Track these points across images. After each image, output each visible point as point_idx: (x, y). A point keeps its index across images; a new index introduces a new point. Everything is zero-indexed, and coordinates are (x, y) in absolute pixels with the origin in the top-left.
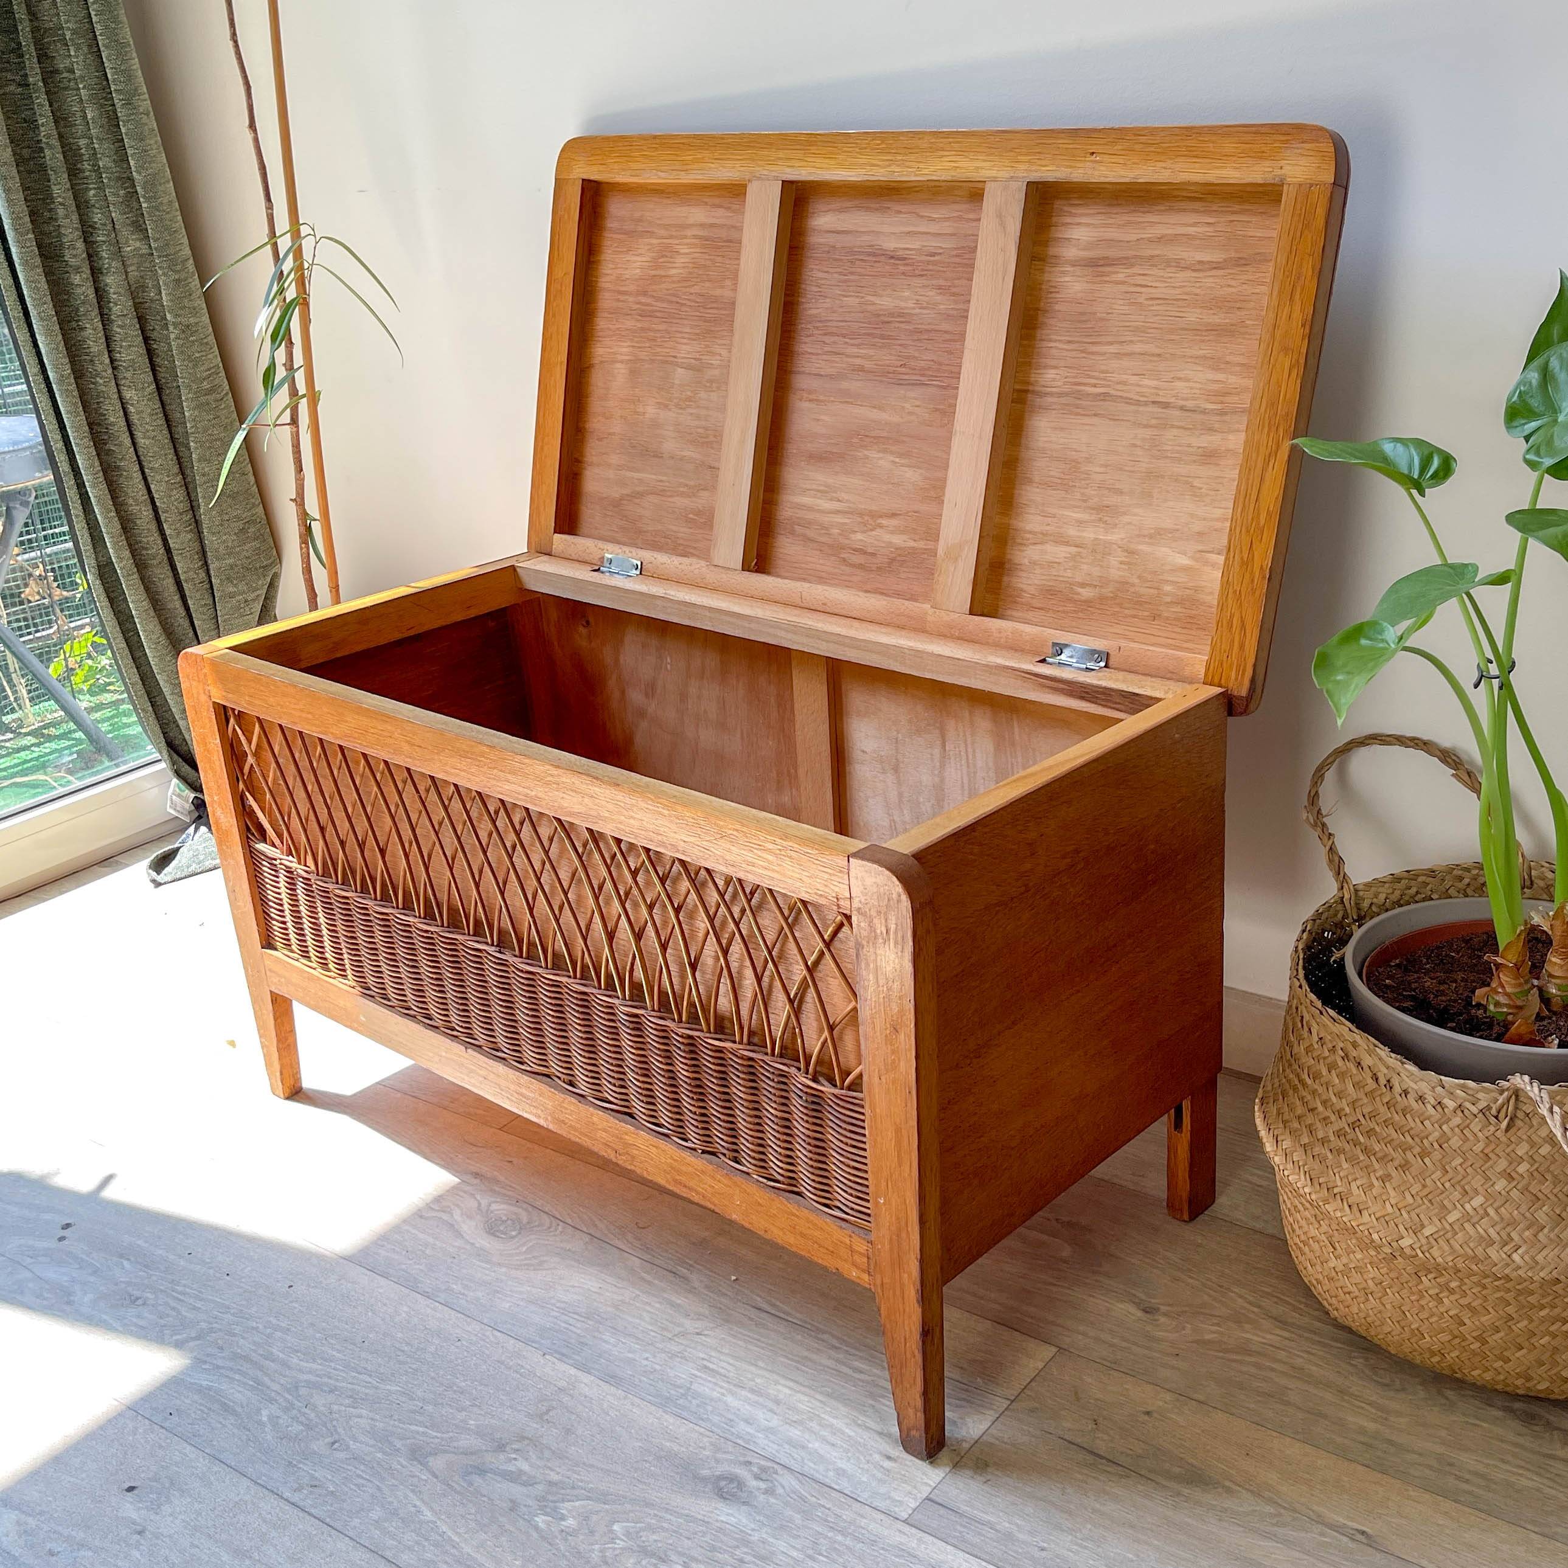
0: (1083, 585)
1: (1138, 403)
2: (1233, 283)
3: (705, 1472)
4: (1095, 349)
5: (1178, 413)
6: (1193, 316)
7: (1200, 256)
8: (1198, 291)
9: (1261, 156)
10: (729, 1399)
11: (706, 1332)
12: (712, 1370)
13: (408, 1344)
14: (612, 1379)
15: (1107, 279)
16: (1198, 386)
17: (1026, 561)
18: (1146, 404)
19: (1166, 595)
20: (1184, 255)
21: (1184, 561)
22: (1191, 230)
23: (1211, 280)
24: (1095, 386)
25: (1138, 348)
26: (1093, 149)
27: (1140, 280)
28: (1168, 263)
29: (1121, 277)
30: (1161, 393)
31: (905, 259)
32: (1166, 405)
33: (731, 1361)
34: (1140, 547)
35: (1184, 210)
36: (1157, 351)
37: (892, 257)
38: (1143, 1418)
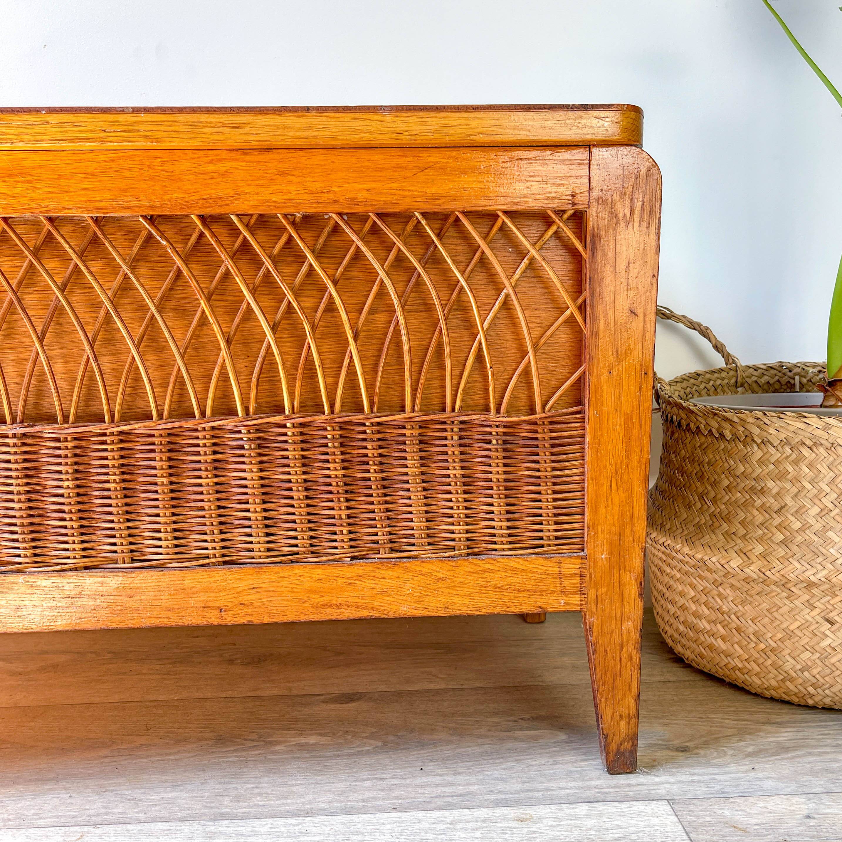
38: (812, 822)
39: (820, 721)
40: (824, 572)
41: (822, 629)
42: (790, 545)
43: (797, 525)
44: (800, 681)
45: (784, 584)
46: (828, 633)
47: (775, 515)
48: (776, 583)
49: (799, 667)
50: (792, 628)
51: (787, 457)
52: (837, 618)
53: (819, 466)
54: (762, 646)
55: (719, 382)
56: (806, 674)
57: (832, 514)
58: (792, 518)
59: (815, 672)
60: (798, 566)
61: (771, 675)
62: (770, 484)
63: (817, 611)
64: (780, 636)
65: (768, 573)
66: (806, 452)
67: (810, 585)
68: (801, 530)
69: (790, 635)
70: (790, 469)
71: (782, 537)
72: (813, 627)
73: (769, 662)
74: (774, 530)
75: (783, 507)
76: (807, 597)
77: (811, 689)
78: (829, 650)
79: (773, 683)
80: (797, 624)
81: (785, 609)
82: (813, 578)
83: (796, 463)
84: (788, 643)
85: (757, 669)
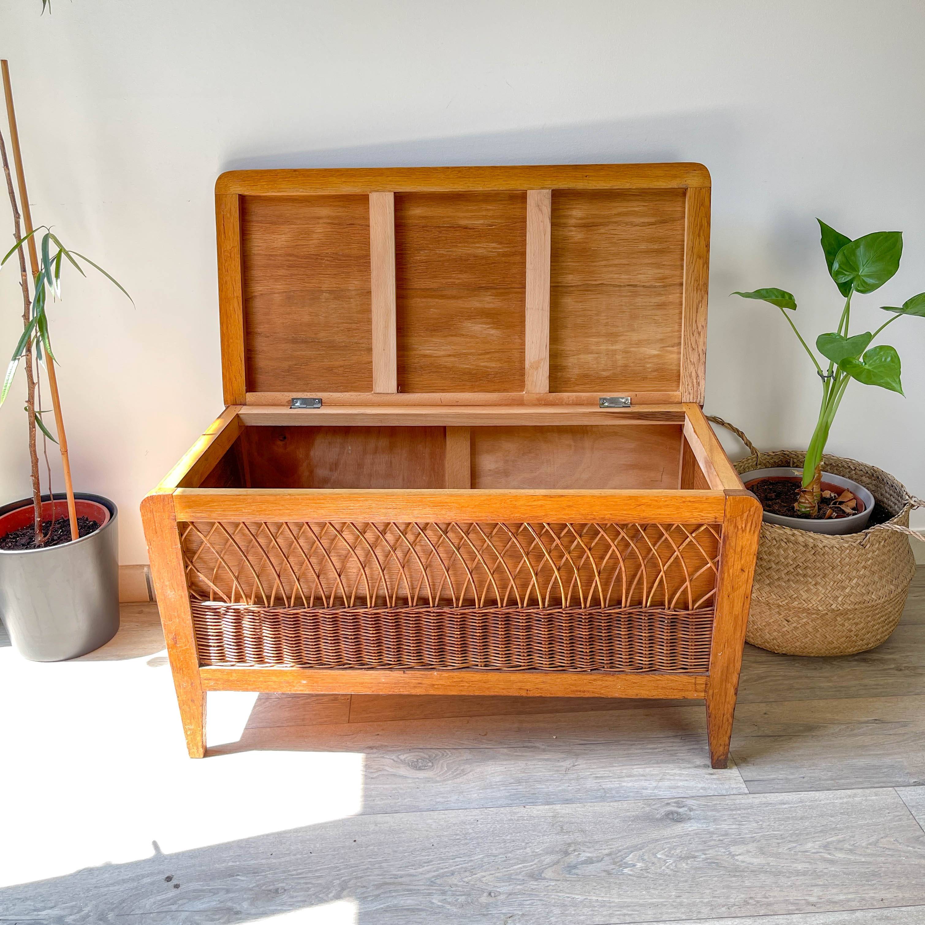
0: (604, 370)
1: (620, 286)
2: (661, 231)
3: (658, 816)
4: (593, 264)
5: (642, 289)
6: (643, 246)
7: (642, 220)
8: (644, 235)
9: (675, 177)
10: (624, 784)
11: (576, 764)
12: (602, 777)
13: (457, 835)
14: (567, 801)
15: (595, 232)
16: (650, 276)
17: (570, 364)
18: (624, 286)
19: (648, 368)
20: (634, 220)
21: (656, 352)
22: (636, 209)
23: (650, 230)
24: (596, 280)
25: (616, 262)
26: (587, 174)
27: (612, 232)
28: (627, 224)
29: (602, 231)
30: (631, 281)
31: (474, 229)
32: (635, 286)
33: (604, 770)
34: (632, 349)
35: (632, 200)
36: (628, 263)
37: (466, 228)
38: (766, 716)
39: (781, 661)
40: (786, 601)
41: (783, 623)
42: (772, 586)
43: (776, 577)
44: (772, 643)
45: (768, 604)
46: (786, 625)
47: (766, 571)
48: (764, 603)
49: (772, 638)
50: (770, 621)
51: (774, 545)
52: (791, 620)
53: (789, 551)
54: (756, 627)
55: (747, 465)
56: (775, 641)
57: (793, 574)
58: (774, 574)
59: (779, 641)
60: (775, 597)
61: (759, 640)
62: (765, 557)
63: (782, 616)
64: (764, 624)
65: (760, 598)
66: (783, 544)
67: (779, 606)
68: (779, 579)
69: (769, 624)
70: (775, 551)
71: (768, 582)
72: (779, 622)
73: (758, 634)
74: (765, 578)
75: (770, 568)
76: (778, 610)
77: (776, 647)
78: (786, 632)
79: (760, 643)
80: (772, 620)
81: (768, 613)
82: (780, 603)
83: (778, 548)
84: (767, 627)
85: (752, 636)
